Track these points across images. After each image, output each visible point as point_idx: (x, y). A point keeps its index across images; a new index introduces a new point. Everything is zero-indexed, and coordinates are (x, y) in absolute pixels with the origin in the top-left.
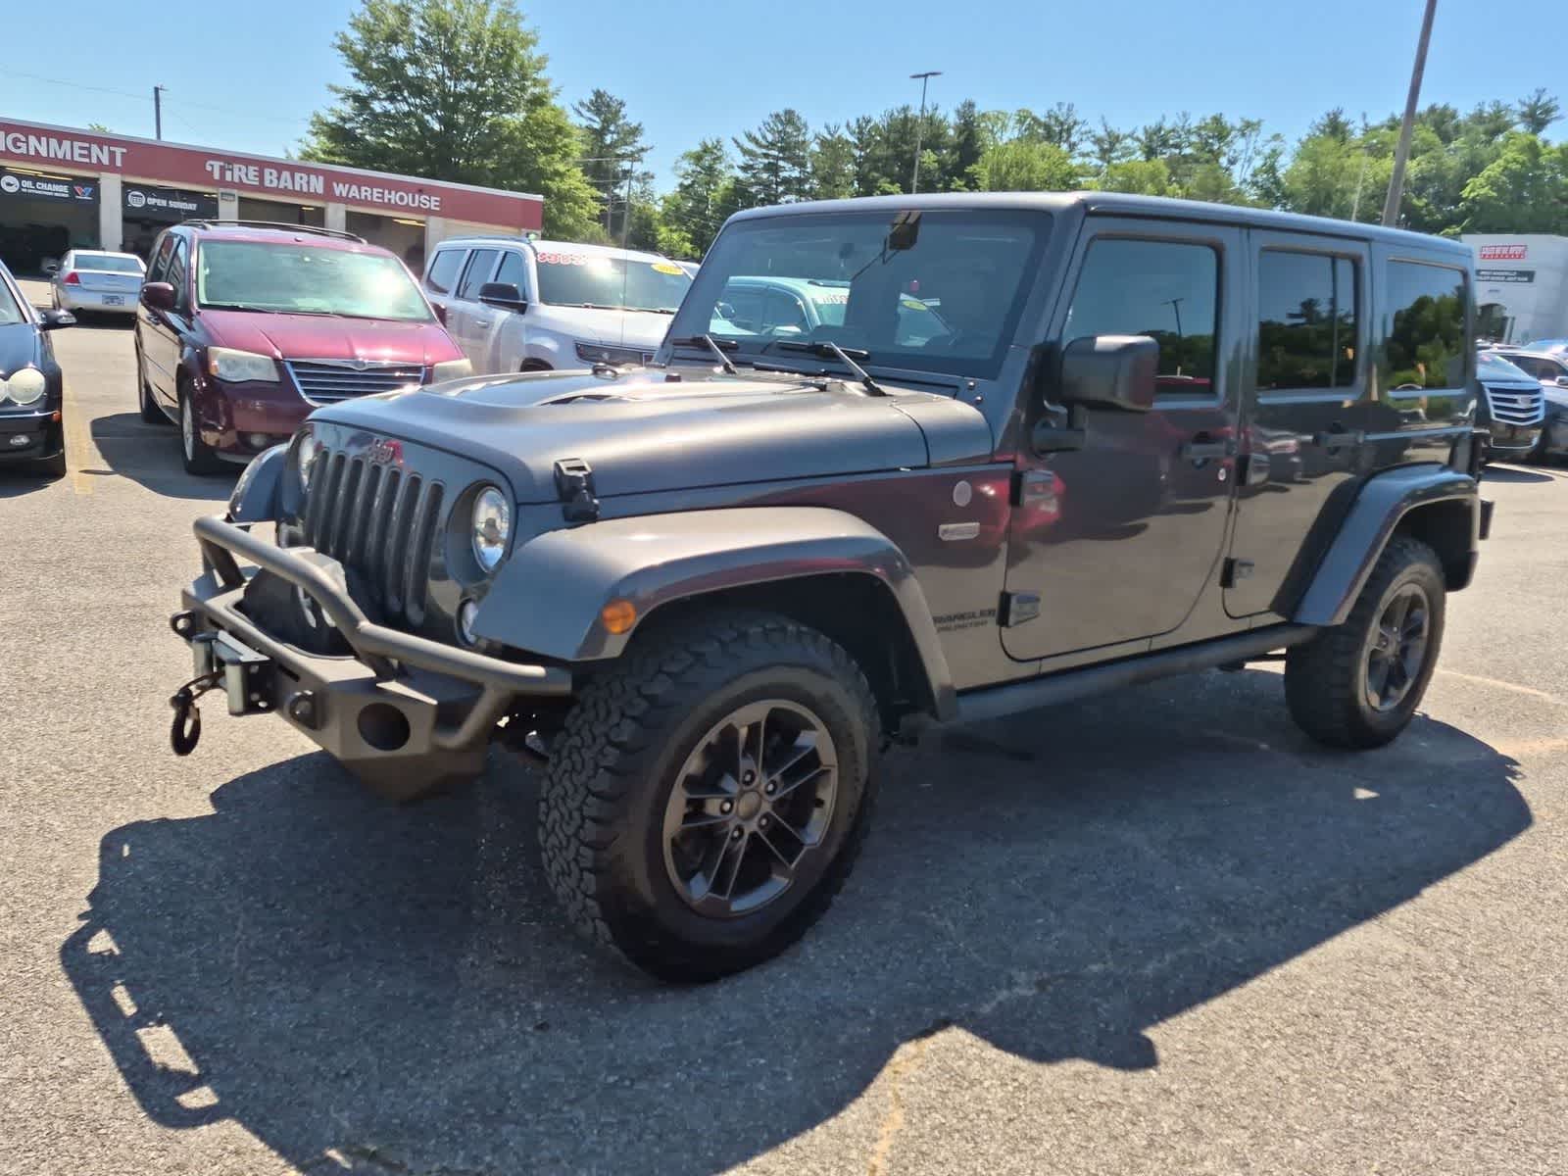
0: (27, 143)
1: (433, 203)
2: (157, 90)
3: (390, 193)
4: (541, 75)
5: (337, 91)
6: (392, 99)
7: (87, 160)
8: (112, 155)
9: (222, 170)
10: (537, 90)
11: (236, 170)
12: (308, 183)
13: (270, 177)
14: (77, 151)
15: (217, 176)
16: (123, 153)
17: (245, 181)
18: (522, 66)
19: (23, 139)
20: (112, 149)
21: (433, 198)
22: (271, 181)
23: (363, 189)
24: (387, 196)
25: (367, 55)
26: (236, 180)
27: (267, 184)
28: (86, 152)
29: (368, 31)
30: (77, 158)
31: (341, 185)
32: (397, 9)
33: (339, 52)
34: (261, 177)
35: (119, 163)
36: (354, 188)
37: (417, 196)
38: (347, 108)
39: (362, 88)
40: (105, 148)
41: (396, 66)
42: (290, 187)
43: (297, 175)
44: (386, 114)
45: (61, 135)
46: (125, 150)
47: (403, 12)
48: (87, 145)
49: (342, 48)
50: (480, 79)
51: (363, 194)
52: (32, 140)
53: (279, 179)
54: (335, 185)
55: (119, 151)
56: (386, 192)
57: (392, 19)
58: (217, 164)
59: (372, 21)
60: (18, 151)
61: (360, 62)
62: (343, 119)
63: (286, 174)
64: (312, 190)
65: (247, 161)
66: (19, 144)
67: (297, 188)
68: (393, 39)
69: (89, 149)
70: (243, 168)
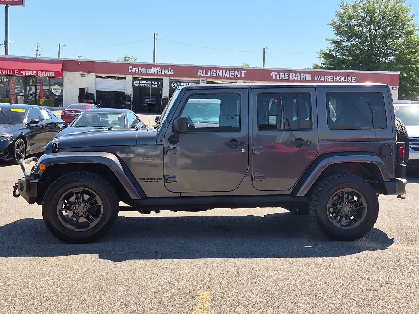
0: (216, 72)
1: (353, 79)
2: (264, 49)
3: (336, 77)
4: (411, 23)
5: (329, 40)
6: (349, 41)
7: (234, 76)
8: (241, 74)
9: (276, 75)
10: (409, 29)
11: (281, 75)
12: (306, 77)
13: (292, 76)
14: (231, 74)
15: (274, 78)
16: (244, 73)
17: (284, 78)
18: (402, 21)
19: (215, 72)
20: (241, 72)
21: (353, 78)
22: (293, 78)
23: (326, 77)
24: (335, 78)
25: (340, 25)
26: (281, 78)
27: (291, 79)
28: (233, 74)
29: (341, 17)
30: (231, 76)
31: (318, 76)
32: (353, 7)
33: (330, 26)
34: (289, 76)
35: (243, 77)
36: (323, 77)
37: (346, 77)
38: (333, 46)
39: (337, 38)
40: (239, 72)
41: (351, 28)
42: (299, 79)
43: (302, 74)
44: (346, 47)
45: (226, 69)
46: (245, 72)
47: (355, 8)
48: (234, 71)
49: (332, 25)
50: (385, 28)
51: (326, 78)
52: (218, 71)
53: (295, 76)
54: (315, 76)
55: (243, 72)
56: (335, 77)
57: (351, 10)
58: (274, 73)
59: (343, 13)
60: (214, 76)
61: (338, 28)
62: (330, 51)
63: (298, 74)
64: (307, 79)
65: (284, 71)
66: (214, 73)
67: (302, 79)
68: (350, 18)
69: (234, 73)
70: (283, 74)
